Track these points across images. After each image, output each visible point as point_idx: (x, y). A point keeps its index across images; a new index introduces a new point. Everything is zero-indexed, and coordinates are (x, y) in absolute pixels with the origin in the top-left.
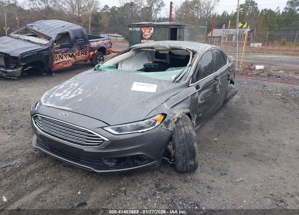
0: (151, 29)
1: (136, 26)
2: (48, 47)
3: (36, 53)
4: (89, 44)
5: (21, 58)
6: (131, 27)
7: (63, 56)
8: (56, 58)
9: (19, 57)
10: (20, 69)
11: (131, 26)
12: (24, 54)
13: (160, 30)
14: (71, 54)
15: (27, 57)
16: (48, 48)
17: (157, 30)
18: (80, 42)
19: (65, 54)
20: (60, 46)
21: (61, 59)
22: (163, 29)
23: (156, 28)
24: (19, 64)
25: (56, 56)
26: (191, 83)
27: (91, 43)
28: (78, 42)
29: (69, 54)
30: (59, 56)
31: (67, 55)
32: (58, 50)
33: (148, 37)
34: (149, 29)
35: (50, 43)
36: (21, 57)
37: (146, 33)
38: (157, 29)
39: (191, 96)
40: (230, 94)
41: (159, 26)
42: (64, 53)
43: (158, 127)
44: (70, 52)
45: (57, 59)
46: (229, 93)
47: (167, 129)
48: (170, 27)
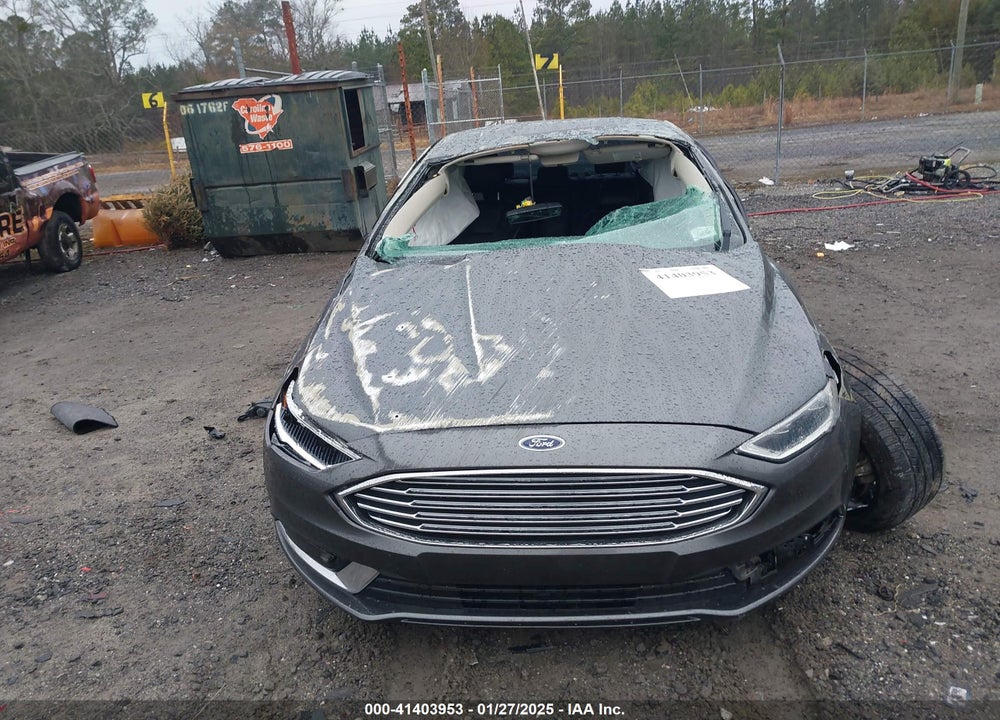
0: (272, 102)
1: (209, 96)
4: (19, 189)
6: (185, 102)
11: (187, 97)
13: (309, 100)
17: (294, 103)
22: (318, 97)
23: (292, 98)
27: (24, 184)
33: (263, 130)
34: (263, 104)
37: (254, 119)
38: (297, 100)
41: (304, 88)
48: (344, 88)
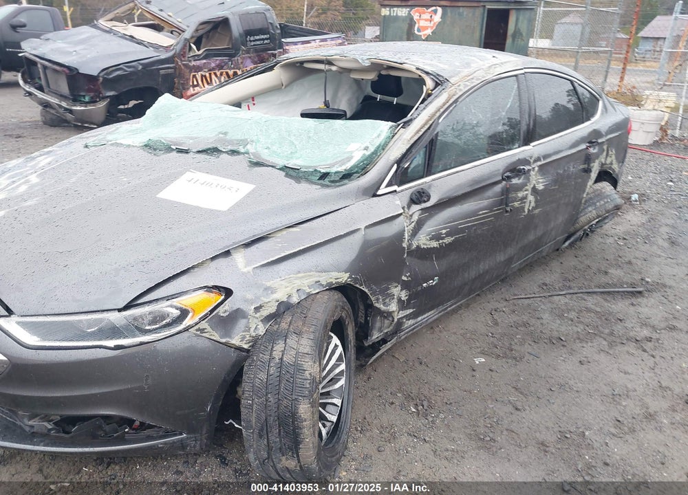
0: (436, 12)
1: (398, 3)
2: (170, 54)
3: (140, 67)
4: (281, 50)
5: (104, 79)
6: (385, 6)
7: (213, 76)
8: (193, 82)
9: (98, 76)
10: (102, 105)
11: (386, 3)
12: (111, 69)
13: (460, 14)
14: (231, 72)
15: (119, 76)
16: (173, 57)
17: (450, 14)
18: (258, 43)
19: (217, 71)
20: (205, 54)
21: (205, 84)
22: (465, 12)
23: (448, 8)
24: (100, 93)
25: (194, 76)
26: (389, 185)
27: (287, 48)
28: (253, 43)
29: (227, 73)
30: (202, 76)
31: (221, 74)
32: (198, 63)
33: (426, 32)
34: (429, 12)
35: (178, 43)
36: (103, 77)
37: (422, 23)
38: (451, 12)
39: (367, 227)
40: (590, 214)
41: (457, 4)
42: (213, 69)
43: (186, 334)
44: (231, 69)
45: (195, 83)
46: (590, 209)
47: (223, 340)
48: (487, 7)
